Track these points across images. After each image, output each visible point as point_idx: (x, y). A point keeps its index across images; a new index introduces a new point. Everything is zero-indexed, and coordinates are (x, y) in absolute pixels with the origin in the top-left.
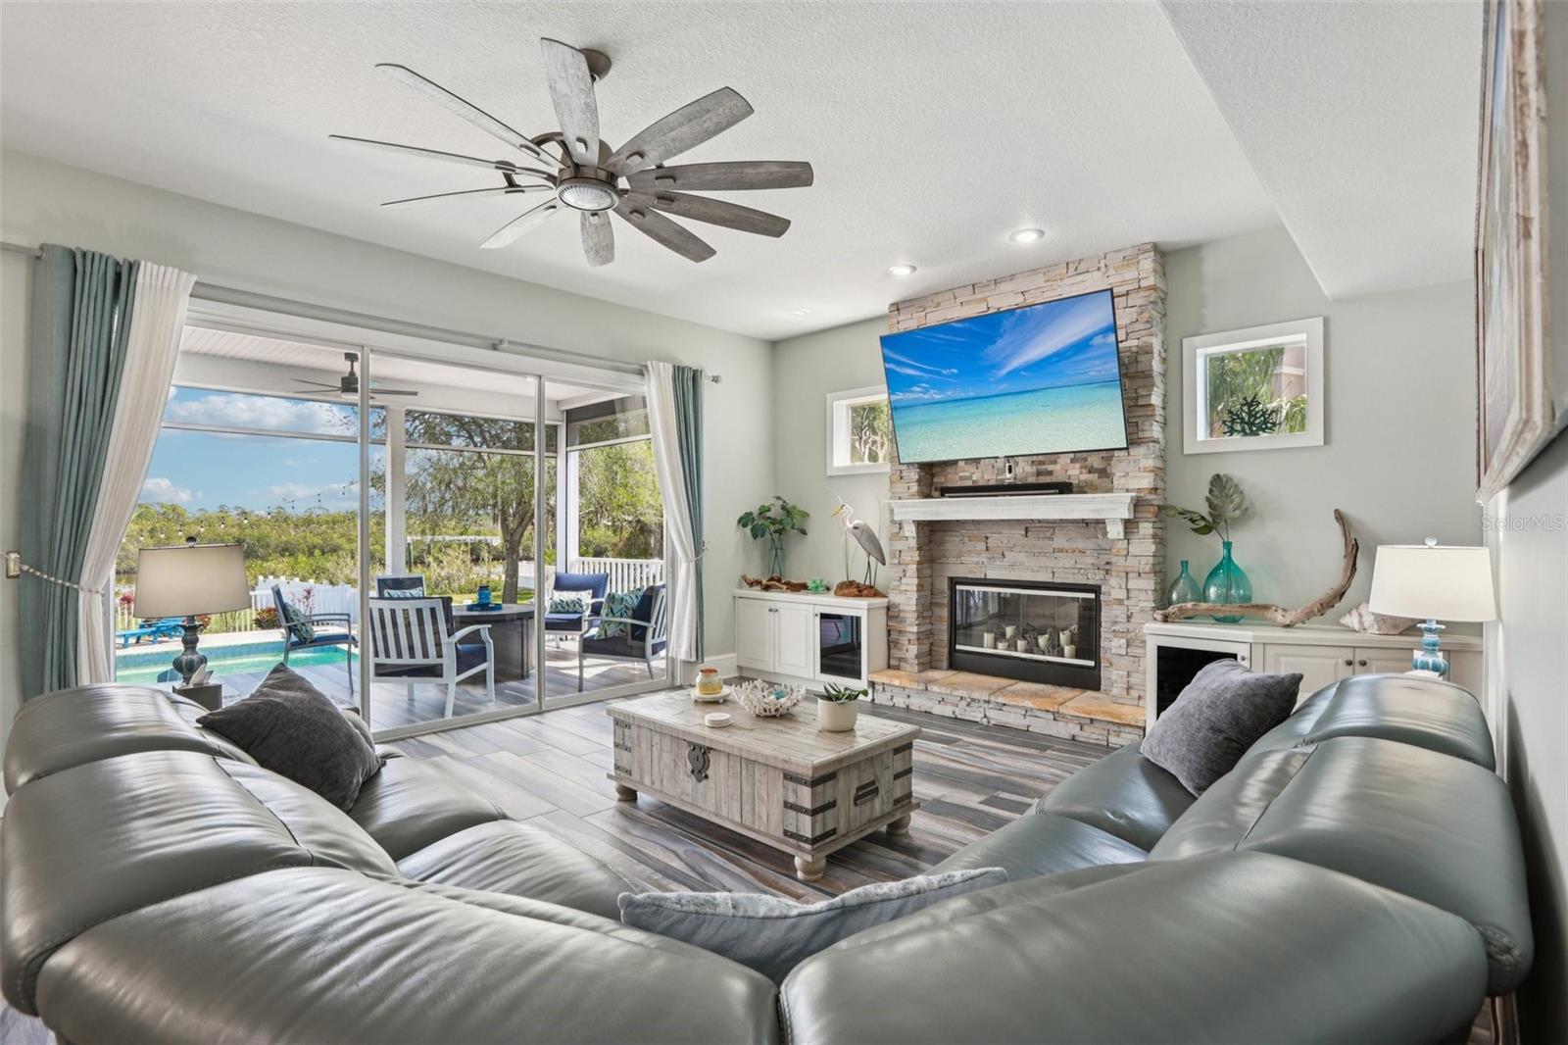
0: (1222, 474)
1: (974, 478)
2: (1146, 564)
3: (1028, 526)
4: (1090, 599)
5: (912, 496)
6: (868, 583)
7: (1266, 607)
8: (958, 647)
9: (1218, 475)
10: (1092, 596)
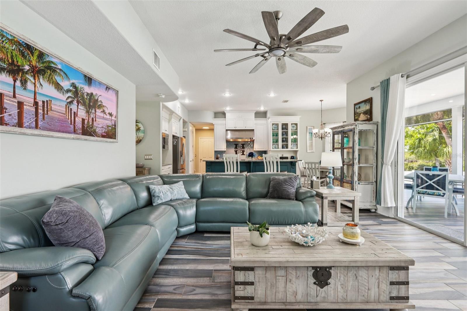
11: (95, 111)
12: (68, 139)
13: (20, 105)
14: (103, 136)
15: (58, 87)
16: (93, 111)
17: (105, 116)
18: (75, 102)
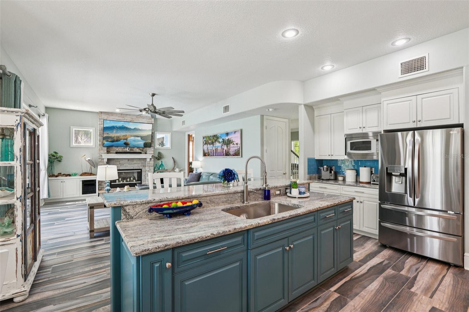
0: (159, 151)
1: (117, 150)
2: (152, 165)
3: (128, 159)
4: (139, 172)
5: (105, 153)
6: (90, 172)
7: (167, 170)
8: (112, 184)
9: (159, 152)
10: (140, 171)
11: (230, 145)
12: (221, 158)
13: (213, 150)
14: (233, 155)
15: (219, 142)
16: (229, 146)
17: (234, 146)
18: (223, 145)
